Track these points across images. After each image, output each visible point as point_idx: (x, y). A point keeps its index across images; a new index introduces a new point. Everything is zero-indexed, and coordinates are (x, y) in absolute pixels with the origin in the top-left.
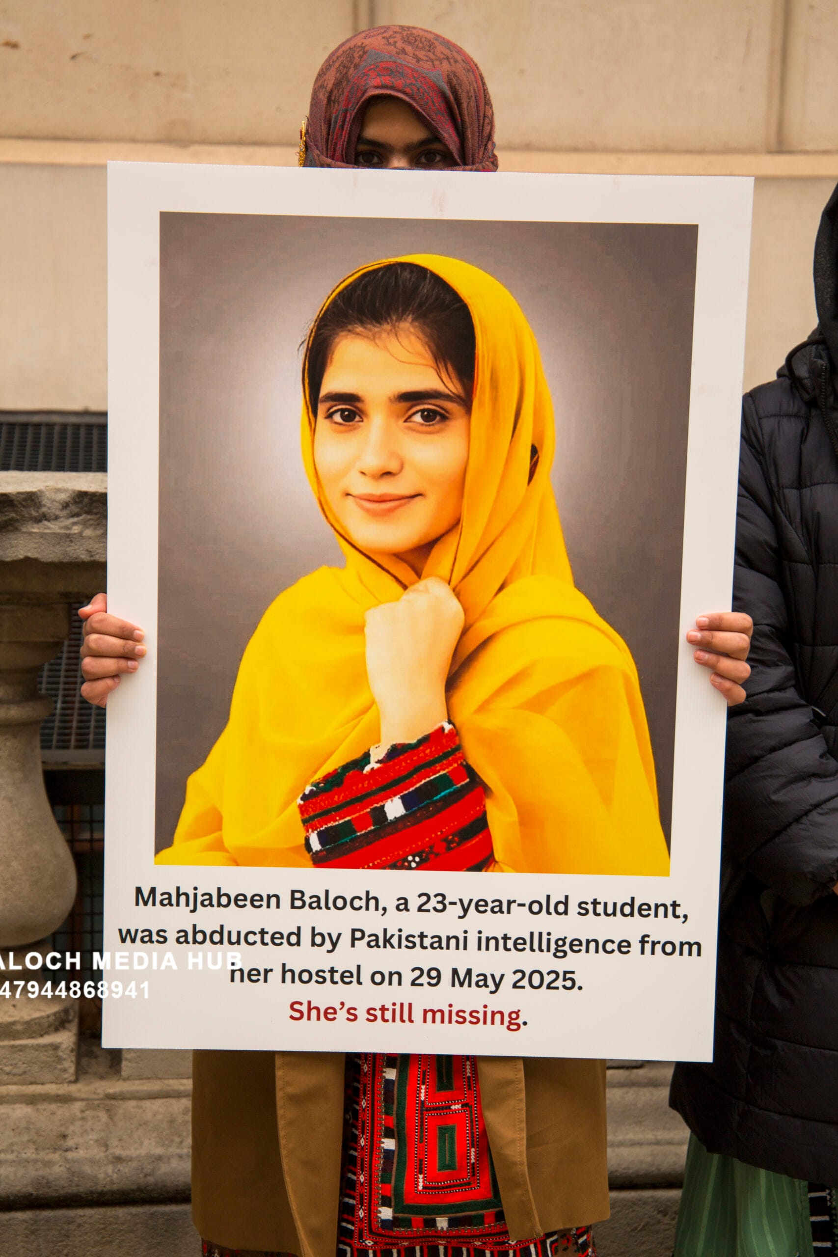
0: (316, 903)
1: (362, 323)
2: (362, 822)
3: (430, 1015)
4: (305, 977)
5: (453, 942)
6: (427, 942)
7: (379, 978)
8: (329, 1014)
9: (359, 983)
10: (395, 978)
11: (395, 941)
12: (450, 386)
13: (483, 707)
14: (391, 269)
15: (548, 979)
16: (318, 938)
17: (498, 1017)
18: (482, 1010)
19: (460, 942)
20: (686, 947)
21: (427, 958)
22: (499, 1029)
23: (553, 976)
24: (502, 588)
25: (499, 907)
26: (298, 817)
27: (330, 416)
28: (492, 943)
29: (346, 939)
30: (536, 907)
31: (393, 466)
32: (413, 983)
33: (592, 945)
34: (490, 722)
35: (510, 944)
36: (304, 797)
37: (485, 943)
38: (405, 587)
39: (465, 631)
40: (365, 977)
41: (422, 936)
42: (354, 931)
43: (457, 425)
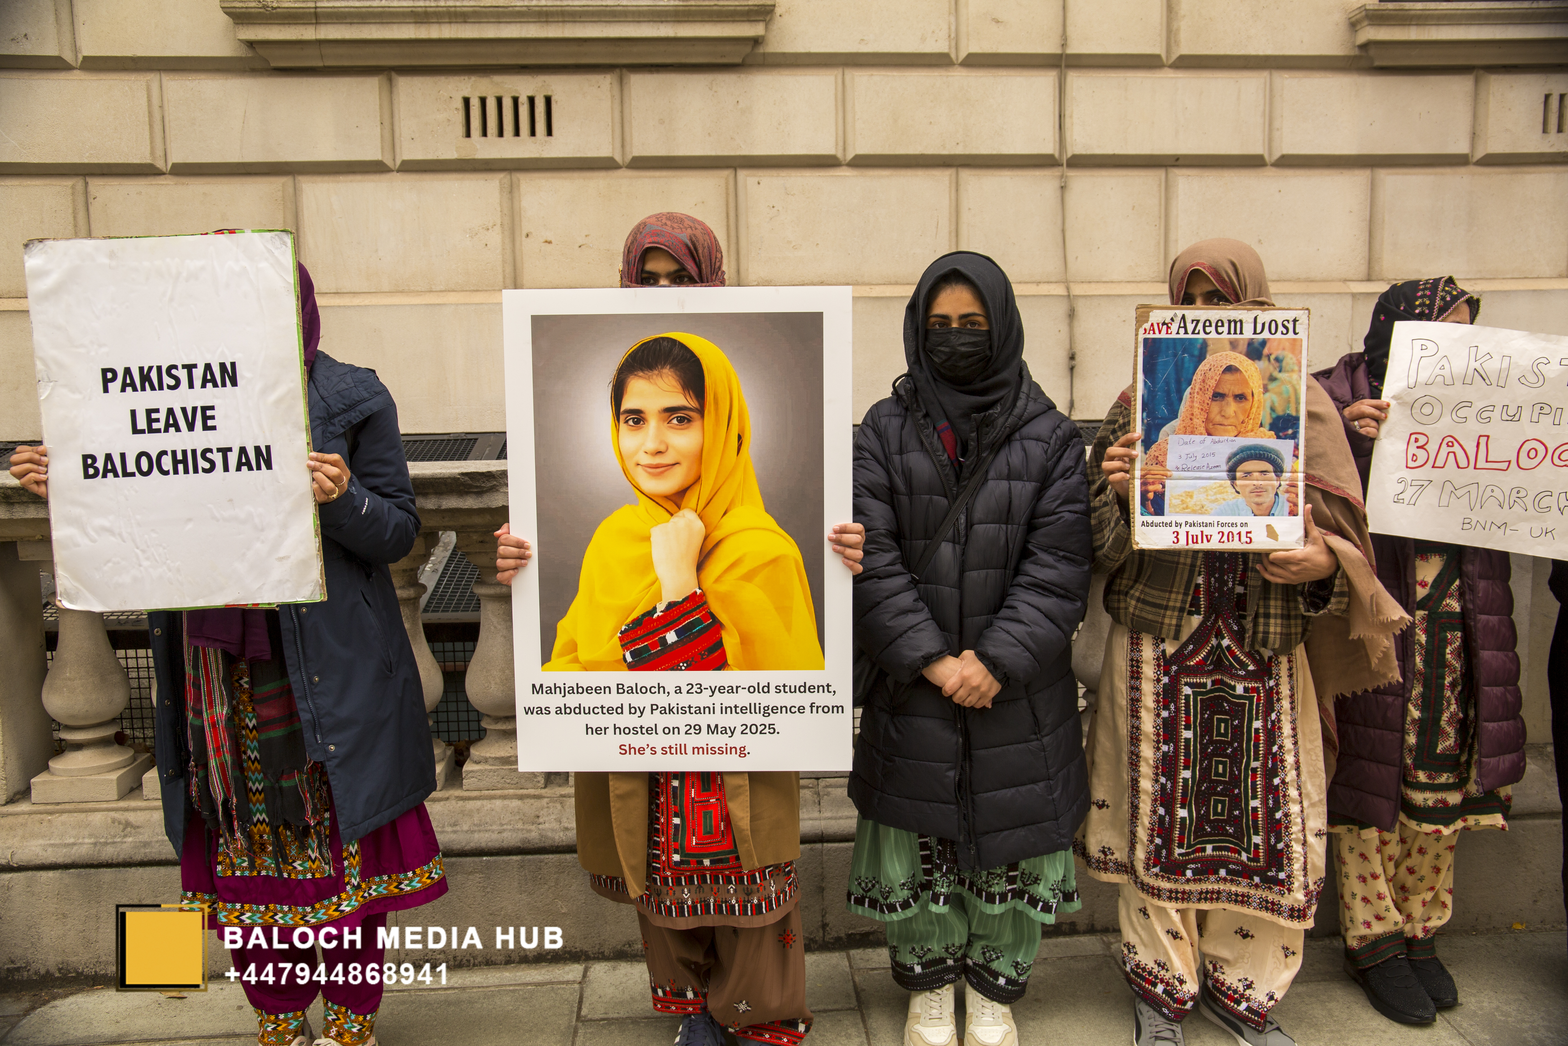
0: (631, 691)
1: (642, 370)
2: (654, 645)
3: (696, 750)
4: (627, 731)
5: (707, 710)
6: (693, 710)
7: (667, 731)
8: (641, 751)
9: (656, 733)
10: (676, 730)
11: (675, 710)
12: (692, 403)
13: (718, 580)
14: (656, 340)
15: (760, 729)
16: (633, 710)
17: (733, 750)
18: (724, 747)
19: (711, 710)
20: (835, 709)
21: (693, 719)
22: (734, 757)
23: (763, 727)
24: (725, 514)
25: (732, 690)
26: (619, 643)
27: (626, 422)
28: (729, 710)
29: (648, 710)
30: (752, 689)
31: (662, 448)
32: (686, 733)
33: (784, 709)
34: (722, 588)
35: (738, 710)
36: (622, 632)
37: (725, 710)
38: (672, 515)
39: (706, 538)
40: (660, 730)
41: (690, 707)
42: (652, 705)
43: (697, 424)
